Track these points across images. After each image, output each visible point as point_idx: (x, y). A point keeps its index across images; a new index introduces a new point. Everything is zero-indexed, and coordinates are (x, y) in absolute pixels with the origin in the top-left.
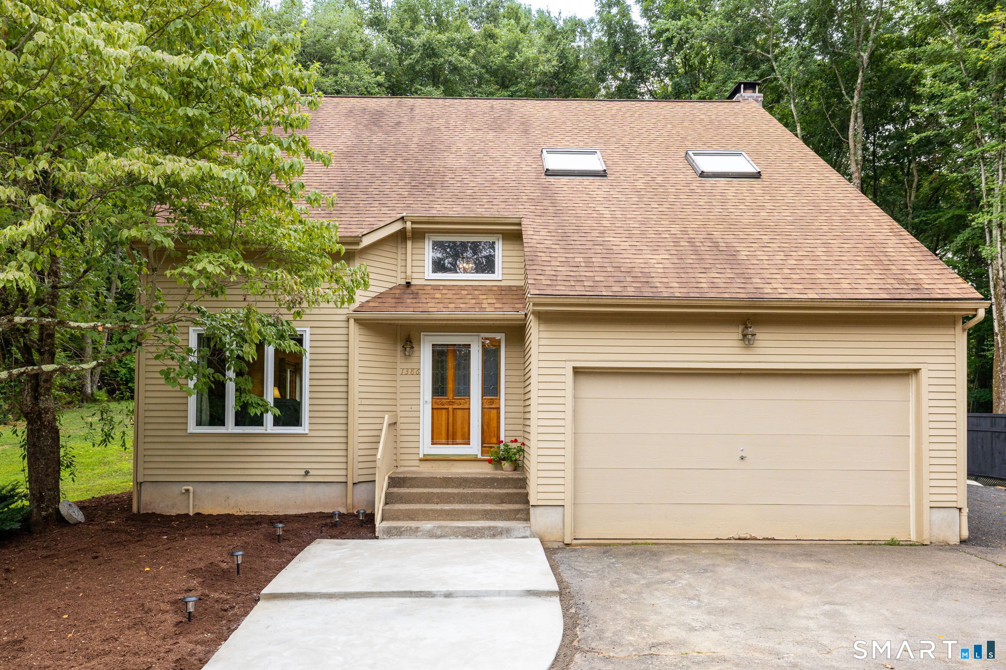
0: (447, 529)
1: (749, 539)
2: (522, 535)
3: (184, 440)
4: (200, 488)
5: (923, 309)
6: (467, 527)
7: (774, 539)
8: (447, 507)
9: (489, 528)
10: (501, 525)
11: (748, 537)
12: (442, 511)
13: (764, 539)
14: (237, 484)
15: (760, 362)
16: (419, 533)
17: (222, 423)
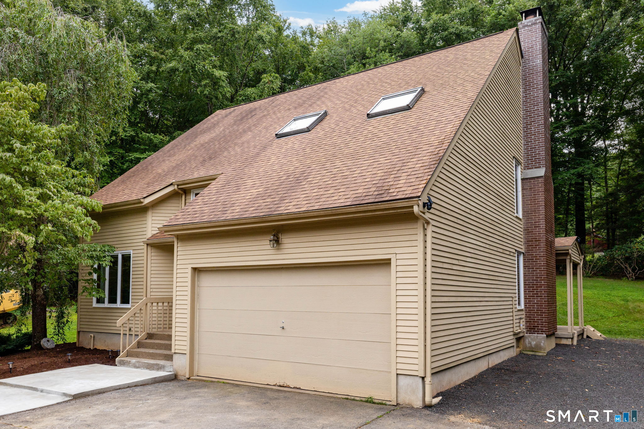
0: (140, 364)
1: (286, 387)
2: (169, 371)
3: (91, 310)
4: (96, 335)
5: (375, 211)
6: (148, 363)
7: (299, 389)
8: (151, 351)
9: (156, 364)
10: (161, 363)
11: (285, 385)
12: (149, 353)
13: (294, 388)
14: (108, 334)
15: (284, 259)
16: (131, 365)
17: (104, 302)
